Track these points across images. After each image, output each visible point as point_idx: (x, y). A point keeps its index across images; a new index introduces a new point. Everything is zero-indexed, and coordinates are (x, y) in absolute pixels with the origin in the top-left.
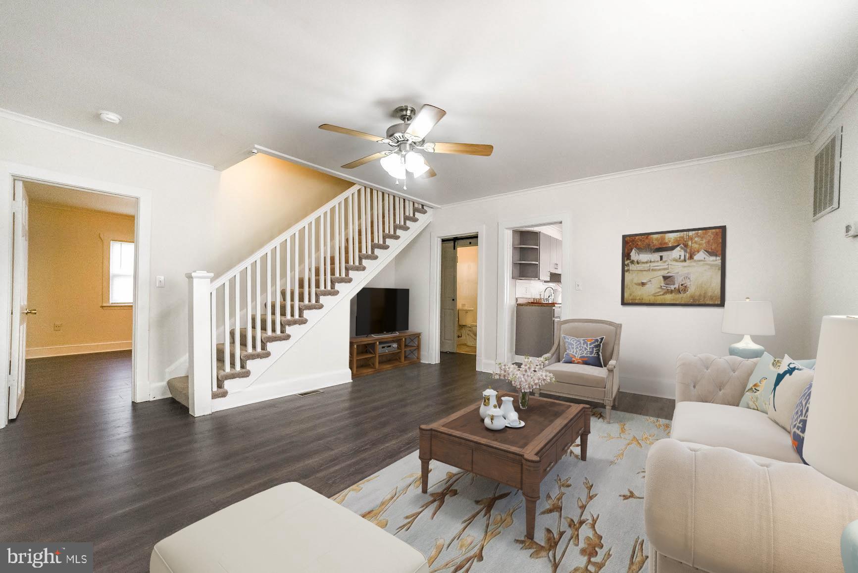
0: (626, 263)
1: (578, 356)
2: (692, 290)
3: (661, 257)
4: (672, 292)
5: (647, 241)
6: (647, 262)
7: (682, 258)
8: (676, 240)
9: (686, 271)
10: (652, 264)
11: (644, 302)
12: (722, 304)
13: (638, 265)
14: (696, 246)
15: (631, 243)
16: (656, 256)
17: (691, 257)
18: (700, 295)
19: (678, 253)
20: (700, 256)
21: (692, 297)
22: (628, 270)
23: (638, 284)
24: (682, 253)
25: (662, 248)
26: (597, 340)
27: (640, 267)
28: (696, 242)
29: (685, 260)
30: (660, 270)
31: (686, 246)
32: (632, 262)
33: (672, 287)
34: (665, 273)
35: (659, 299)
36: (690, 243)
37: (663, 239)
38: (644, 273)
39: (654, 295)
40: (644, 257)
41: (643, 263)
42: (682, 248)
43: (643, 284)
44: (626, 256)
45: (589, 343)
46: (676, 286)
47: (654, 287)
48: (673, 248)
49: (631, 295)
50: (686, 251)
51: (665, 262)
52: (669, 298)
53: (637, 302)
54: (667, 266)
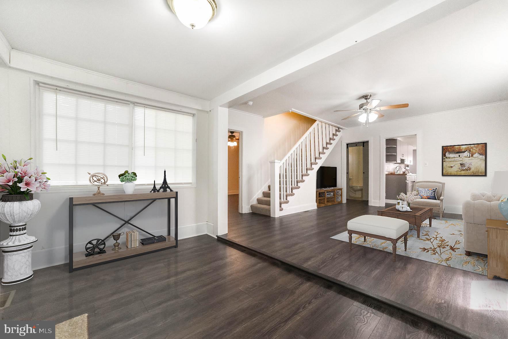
0: (444, 158)
1: (425, 196)
2: (473, 169)
3: (459, 155)
4: (464, 170)
5: (453, 149)
6: (453, 158)
7: (468, 156)
8: (465, 148)
9: (470, 161)
10: (455, 159)
11: (452, 174)
12: (486, 175)
13: (449, 159)
14: (474, 151)
15: (445, 150)
16: (457, 155)
17: (472, 156)
18: (476, 171)
19: (466, 154)
20: (476, 155)
21: (473, 172)
22: (445, 161)
23: (449, 167)
24: (468, 154)
25: (460, 152)
26: (434, 189)
27: (450, 160)
28: (474, 150)
29: (470, 157)
30: (459, 161)
31: (470, 151)
32: (447, 158)
33: (464, 168)
34: (461, 162)
35: (459, 173)
36: (472, 150)
37: (460, 148)
38: (452, 162)
39: (456, 171)
40: (452, 155)
41: (451, 158)
42: (468, 152)
43: (452, 167)
44: (444, 155)
45: (430, 190)
46: (466, 168)
47: (456, 169)
48: (464, 152)
49: (446, 171)
50: (470, 153)
51: (461, 157)
52: (463, 173)
53: (449, 174)
54: (462, 160)
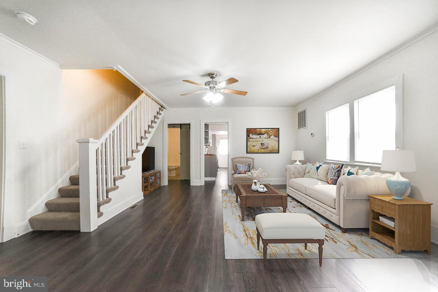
0: (248, 138)
1: (243, 171)
2: (270, 148)
3: (260, 137)
4: (264, 149)
5: (255, 131)
6: (255, 138)
7: (267, 137)
8: (265, 131)
9: (268, 142)
10: (257, 139)
11: (254, 152)
12: (279, 153)
13: (252, 139)
14: (271, 134)
15: (249, 131)
16: (258, 136)
17: (269, 137)
18: (272, 150)
19: (265, 136)
20: (272, 137)
21: (270, 150)
22: (249, 141)
23: (252, 146)
24: (267, 136)
25: (260, 134)
26: (249, 164)
27: (253, 140)
28: (271, 133)
29: (268, 138)
30: (260, 141)
31: (268, 133)
32: (250, 138)
33: (264, 147)
34: (261, 142)
35: (260, 151)
36: (269, 133)
37: (261, 131)
38: (254, 142)
39: (258, 150)
40: (254, 136)
41: (254, 138)
42: (267, 134)
43: (254, 146)
44: (248, 136)
45: (246, 165)
46: (265, 147)
47: (258, 147)
48: (264, 134)
49: (250, 150)
50: (268, 135)
51: (261, 139)
52: (263, 151)
53: (252, 152)
54: (262, 140)
